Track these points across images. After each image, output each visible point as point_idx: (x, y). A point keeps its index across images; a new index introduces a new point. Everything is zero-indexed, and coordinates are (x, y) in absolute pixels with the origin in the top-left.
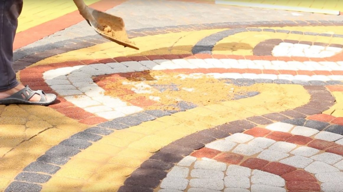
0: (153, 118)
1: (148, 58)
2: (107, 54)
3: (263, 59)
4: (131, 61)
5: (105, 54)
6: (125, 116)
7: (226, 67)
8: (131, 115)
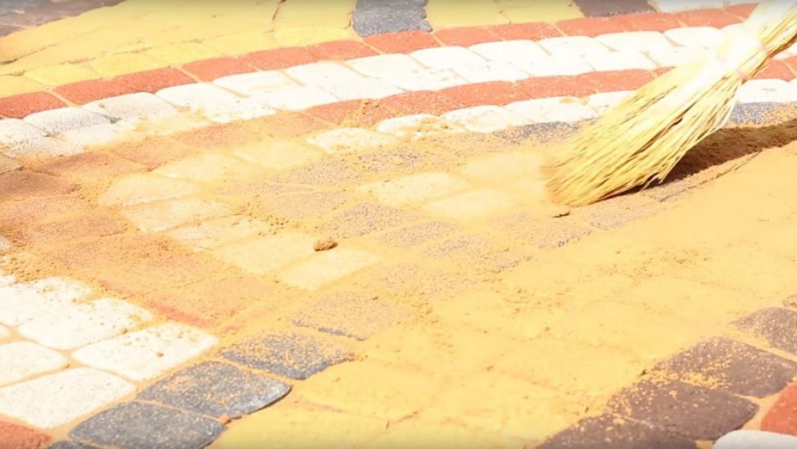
0: (277, 391)
1: (194, 73)
2: (26, 74)
3: (631, 29)
4: (126, 92)
5: (20, 74)
6: (133, 398)
7: (511, 75)
8: (164, 382)
